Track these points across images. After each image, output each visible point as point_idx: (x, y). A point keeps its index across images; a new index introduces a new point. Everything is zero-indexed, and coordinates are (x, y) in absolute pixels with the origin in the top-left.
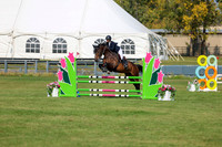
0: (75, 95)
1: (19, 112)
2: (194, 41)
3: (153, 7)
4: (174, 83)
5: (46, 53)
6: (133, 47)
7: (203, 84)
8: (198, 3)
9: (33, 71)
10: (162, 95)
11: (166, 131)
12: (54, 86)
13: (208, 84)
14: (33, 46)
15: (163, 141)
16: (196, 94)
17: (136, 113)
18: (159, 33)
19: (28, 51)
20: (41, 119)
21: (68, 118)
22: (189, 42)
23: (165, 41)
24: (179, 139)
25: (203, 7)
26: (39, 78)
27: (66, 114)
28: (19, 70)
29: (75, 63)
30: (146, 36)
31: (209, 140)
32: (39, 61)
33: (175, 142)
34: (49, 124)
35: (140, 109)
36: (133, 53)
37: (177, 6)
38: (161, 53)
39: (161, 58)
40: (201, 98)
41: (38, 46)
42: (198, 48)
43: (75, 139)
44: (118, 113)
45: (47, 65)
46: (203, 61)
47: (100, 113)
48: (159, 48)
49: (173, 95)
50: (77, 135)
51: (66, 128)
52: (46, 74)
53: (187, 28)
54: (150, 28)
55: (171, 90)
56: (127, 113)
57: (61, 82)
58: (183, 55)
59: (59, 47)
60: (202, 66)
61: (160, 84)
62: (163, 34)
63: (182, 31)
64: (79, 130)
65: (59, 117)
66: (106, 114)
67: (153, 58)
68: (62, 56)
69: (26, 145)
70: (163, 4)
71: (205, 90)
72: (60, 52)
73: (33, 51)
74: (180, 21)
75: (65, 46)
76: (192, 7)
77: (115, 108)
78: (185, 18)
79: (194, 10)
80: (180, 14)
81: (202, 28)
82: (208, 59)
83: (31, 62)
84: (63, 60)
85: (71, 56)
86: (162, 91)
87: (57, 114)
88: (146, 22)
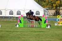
0: (23, 27)
1: (7, 31)
2: (56, 11)
3: (45, 2)
4: (51, 23)
5: (15, 15)
6: (39, 13)
7: (59, 23)
8: (57, 1)
9: (11, 20)
10: (47, 27)
11: (49, 37)
12: (17, 24)
13: (60, 23)
14: (11, 13)
15: (48, 39)
16: (57, 26)
17: (40, 31)
18: (46, 9)
19: (10, 14)
20: (14, 33)
21: (21, 33)
22: (55, 12)
23: (48, 11)
24: (52, 39)
25: (59, 2)
26: (13, 22)
27: (20, 32)
28: (7, 20)
29: (23, 18)
30: (43, 10)
31: (61, 39)
32: (13, 17)
33: (51, 40)
34: (16, 35)
35: (41, 30)
36: (39, 15)
37: (51, 2)
38: (47, 15)
39: (47, 16)
40: (58, 27)
41: (13, 13)
42: (57, 13)
43: (23, 39)
44: (35, 32)
45: (15, 18)
46: (59, 17)
47: (30, 31)
48: (46, 13)
49: (50, 27)
50: (23, 38)
51: (21, 36)
52: (15, 21)
53: (54, 8)
54: (44, 8)
55: (50, 25)
56: (37, 32)
57: (19, 23)
58: (53, 15)
59: (19, 13)
60: (59, 18)
61: (47, 23)
62: (48, 9)
63: (53, 9)
64: (24, 36)
65: (19, 33)
66: (32, 32)
67: (45, 16)
68: (19, 16)
69: (9, 40)
70: (48, 1)
71: (59, 25)
72: (19, 14)
73: (11, 14)
74: (52, 6)
75: (20, 13)
76: (56, 2)
77: (34, 30)
78: (54, 5)
79: (56, 3)
80: (52, 4)
81: (58, 8)
82: (60, 16)
83: (11, 17)
84: (20, 17)
85: (22, 16)
86: (47, 25)
87: (18, 32)
88: (43, 6)
